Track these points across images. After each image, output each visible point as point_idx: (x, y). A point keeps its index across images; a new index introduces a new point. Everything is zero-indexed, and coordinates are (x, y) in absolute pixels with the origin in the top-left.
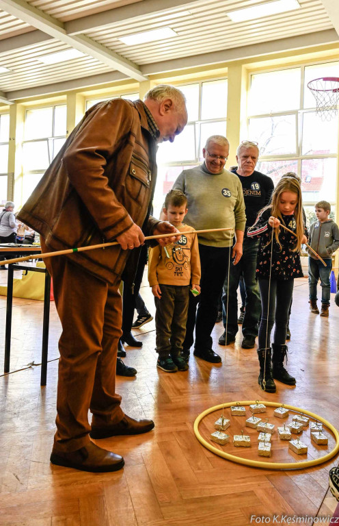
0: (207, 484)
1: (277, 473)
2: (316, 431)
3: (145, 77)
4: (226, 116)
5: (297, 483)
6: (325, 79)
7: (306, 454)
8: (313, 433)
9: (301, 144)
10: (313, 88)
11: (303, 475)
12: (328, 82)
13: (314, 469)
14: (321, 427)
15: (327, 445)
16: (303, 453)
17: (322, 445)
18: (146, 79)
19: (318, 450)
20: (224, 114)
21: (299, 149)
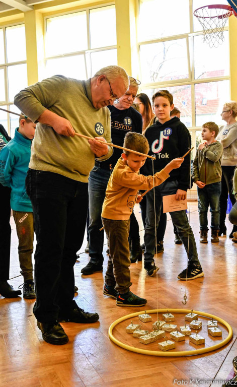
0: (124, 371)
1: (179, 358)
2: (212, 327)
3: (30, 7)
4: (116, 44)
5: (196, 364)
6: (211, 7)
7: (204, 344)
8: (209, 328)
9: (193, 68)
10: (199, 15)
11: (201, 359)
12: (213, 10)
13: (210, 353)
14: (216, 324)
15: (221, 336)
16: (201, 343)
17: (217, 337)
18: (30, 9)
19: (214, 340)
20: (114, 42)
21: (191, 74)
